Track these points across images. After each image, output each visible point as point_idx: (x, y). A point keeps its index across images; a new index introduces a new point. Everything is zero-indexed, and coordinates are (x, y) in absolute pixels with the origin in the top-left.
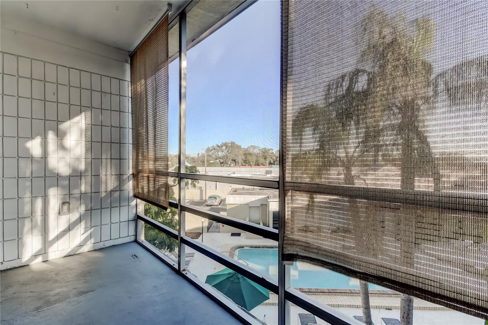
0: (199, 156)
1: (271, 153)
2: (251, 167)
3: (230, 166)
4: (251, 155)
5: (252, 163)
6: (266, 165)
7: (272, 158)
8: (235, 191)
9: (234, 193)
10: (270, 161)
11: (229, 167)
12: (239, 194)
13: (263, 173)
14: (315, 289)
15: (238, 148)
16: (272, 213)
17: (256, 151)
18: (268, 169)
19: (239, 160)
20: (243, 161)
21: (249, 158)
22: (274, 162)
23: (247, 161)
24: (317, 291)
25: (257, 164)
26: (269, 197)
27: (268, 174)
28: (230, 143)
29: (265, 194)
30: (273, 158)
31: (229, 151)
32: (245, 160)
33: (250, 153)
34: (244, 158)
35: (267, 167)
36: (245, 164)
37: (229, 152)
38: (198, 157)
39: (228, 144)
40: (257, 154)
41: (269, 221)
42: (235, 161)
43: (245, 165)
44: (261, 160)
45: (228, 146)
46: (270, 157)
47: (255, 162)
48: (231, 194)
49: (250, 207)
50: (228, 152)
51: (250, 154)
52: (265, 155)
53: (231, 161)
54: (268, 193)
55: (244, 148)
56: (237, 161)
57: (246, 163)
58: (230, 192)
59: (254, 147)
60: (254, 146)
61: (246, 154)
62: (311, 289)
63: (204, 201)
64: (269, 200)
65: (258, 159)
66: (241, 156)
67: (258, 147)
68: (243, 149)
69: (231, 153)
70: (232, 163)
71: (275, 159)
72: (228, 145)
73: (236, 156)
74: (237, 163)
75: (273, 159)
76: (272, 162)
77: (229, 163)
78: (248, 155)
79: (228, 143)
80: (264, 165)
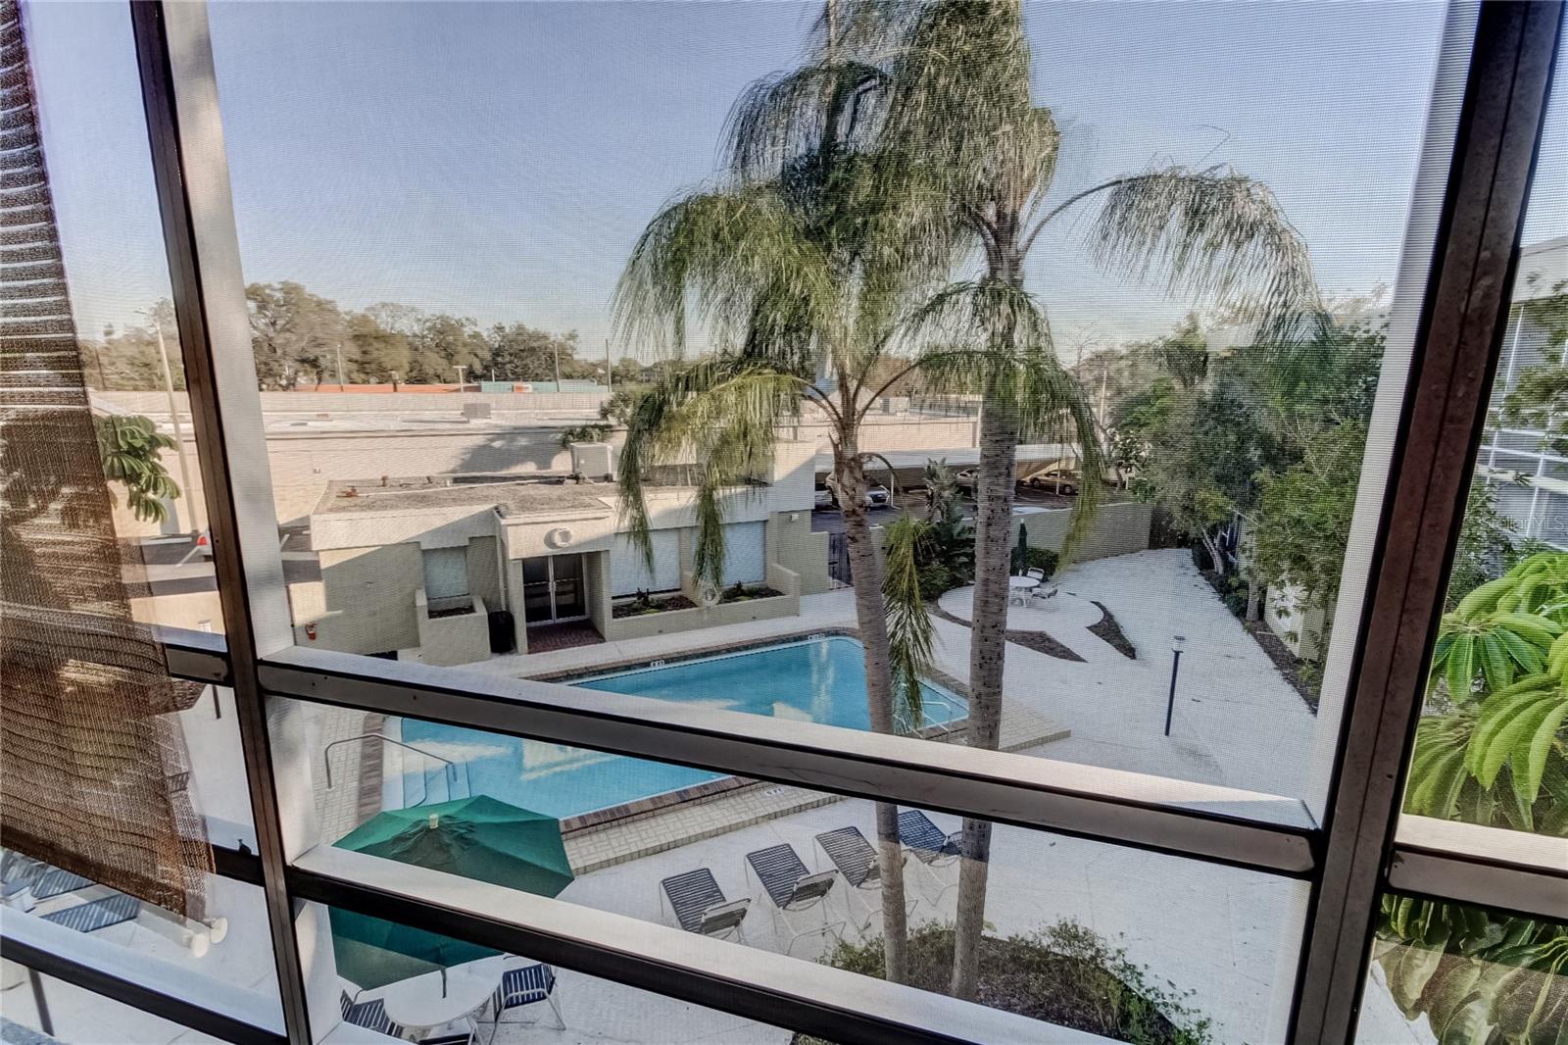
0: (115, 337)
1: (470, 336)
2: (395, 390)
3: (291, 385)
4: (385, 342)
5: (396, 375)
6: (458, 382)
7: (476, 355)
8: (349, 495)
9: (345, 502)
10: (471, 366)
11: (285, 388)
12: (370, 506)
13: (456, 415)
14: (698, 788)
15: (323, 309)
16: (521, 565)
17: (407, 326)
18: (471, 398)
19: (334, 361)
20: (354, 366)
21: (379, 352)
22: (486, 368)
23: (373, 366)
24: (706, 793)
25: (418, 378)
26: (502, 509)
27: (476, 416)
28: (277, 286)
29: (486, 499)
30: (479, 352)
31: (281, 322)
32: (360, 359)
33: (380, 334)
34: (355, 352)
35: (458, 390)
36: (363, 376)
37: (278, 327)
38: (109, 342)
39: (268, 291)
40: (410, 339)
41: (507, 592)
42: (314, 363)
43: (364, 382)
44: (434, 362)
45: (267, 299)
46: (465, 351)
47: (408, 369)
48: (331, 510)
49: (425, 552)
50: (274, 324)
51: (384, 338)
52: (449, 344)
53: (297, 365)
54: (495, 492)
55: (351, 312)
56: (323, 362)
57: (367, 373)
58: (324, 501)
59: (395, 310)
60: (392, 304)
61: (365, 336)
62: (685, 791)
63: (189, 539)
64: (503, 522)
65: (420, 359)
66: (342, 344)
67: (413, 310)
68: (348, 318)
69: (288, 330)
70: (301, 374)
71: (489, 358)
72: (269, 295)
73: (317, 343)
74: (326, 375)
75: (482, 360)
76: (478, 368)
77: (287, 372)
78: (372, 340)
79: (269, 286)
80: (445, 382)
